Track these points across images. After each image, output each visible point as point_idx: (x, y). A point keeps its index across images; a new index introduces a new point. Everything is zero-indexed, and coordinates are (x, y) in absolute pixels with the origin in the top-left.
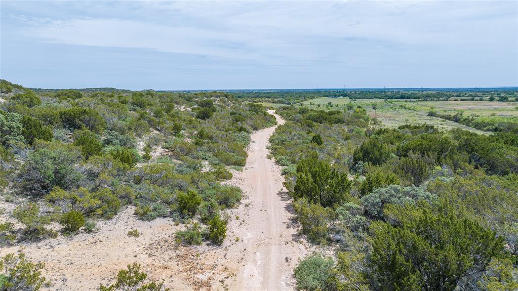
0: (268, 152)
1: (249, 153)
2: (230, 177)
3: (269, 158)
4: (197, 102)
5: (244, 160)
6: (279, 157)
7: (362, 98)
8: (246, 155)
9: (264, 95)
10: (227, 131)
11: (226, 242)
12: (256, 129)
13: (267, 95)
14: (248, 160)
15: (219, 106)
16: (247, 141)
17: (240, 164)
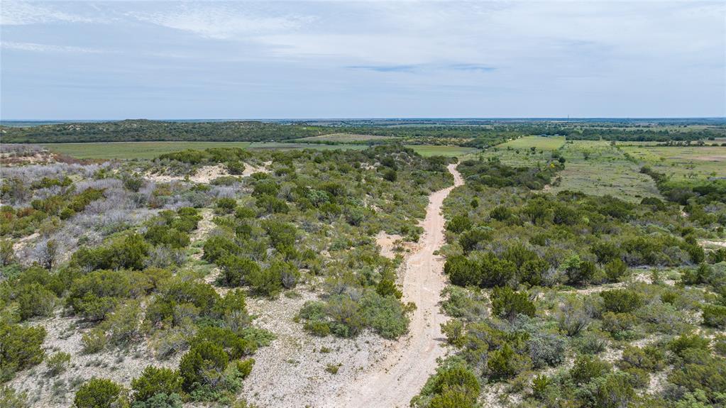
0: (440, 211)
1: (427, 211)
2: (418, 223)
3: (441, 214)
4: (378, 159)
5: (425, 216)
6: (446, 214)
7: (584, 139)
8: (425, 212)
9: (450, 133)
10: (412, 195)
11: (419, 242)
12: (434, 191)
13: (454, 132)
14: (427, 215)
15: (400, 162)
16: (427, 202)
17: (423, 217)
